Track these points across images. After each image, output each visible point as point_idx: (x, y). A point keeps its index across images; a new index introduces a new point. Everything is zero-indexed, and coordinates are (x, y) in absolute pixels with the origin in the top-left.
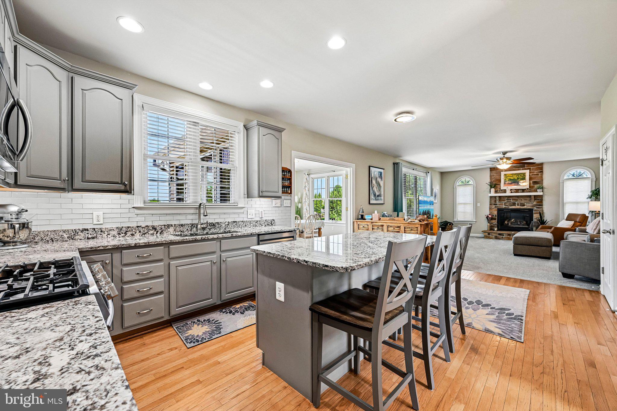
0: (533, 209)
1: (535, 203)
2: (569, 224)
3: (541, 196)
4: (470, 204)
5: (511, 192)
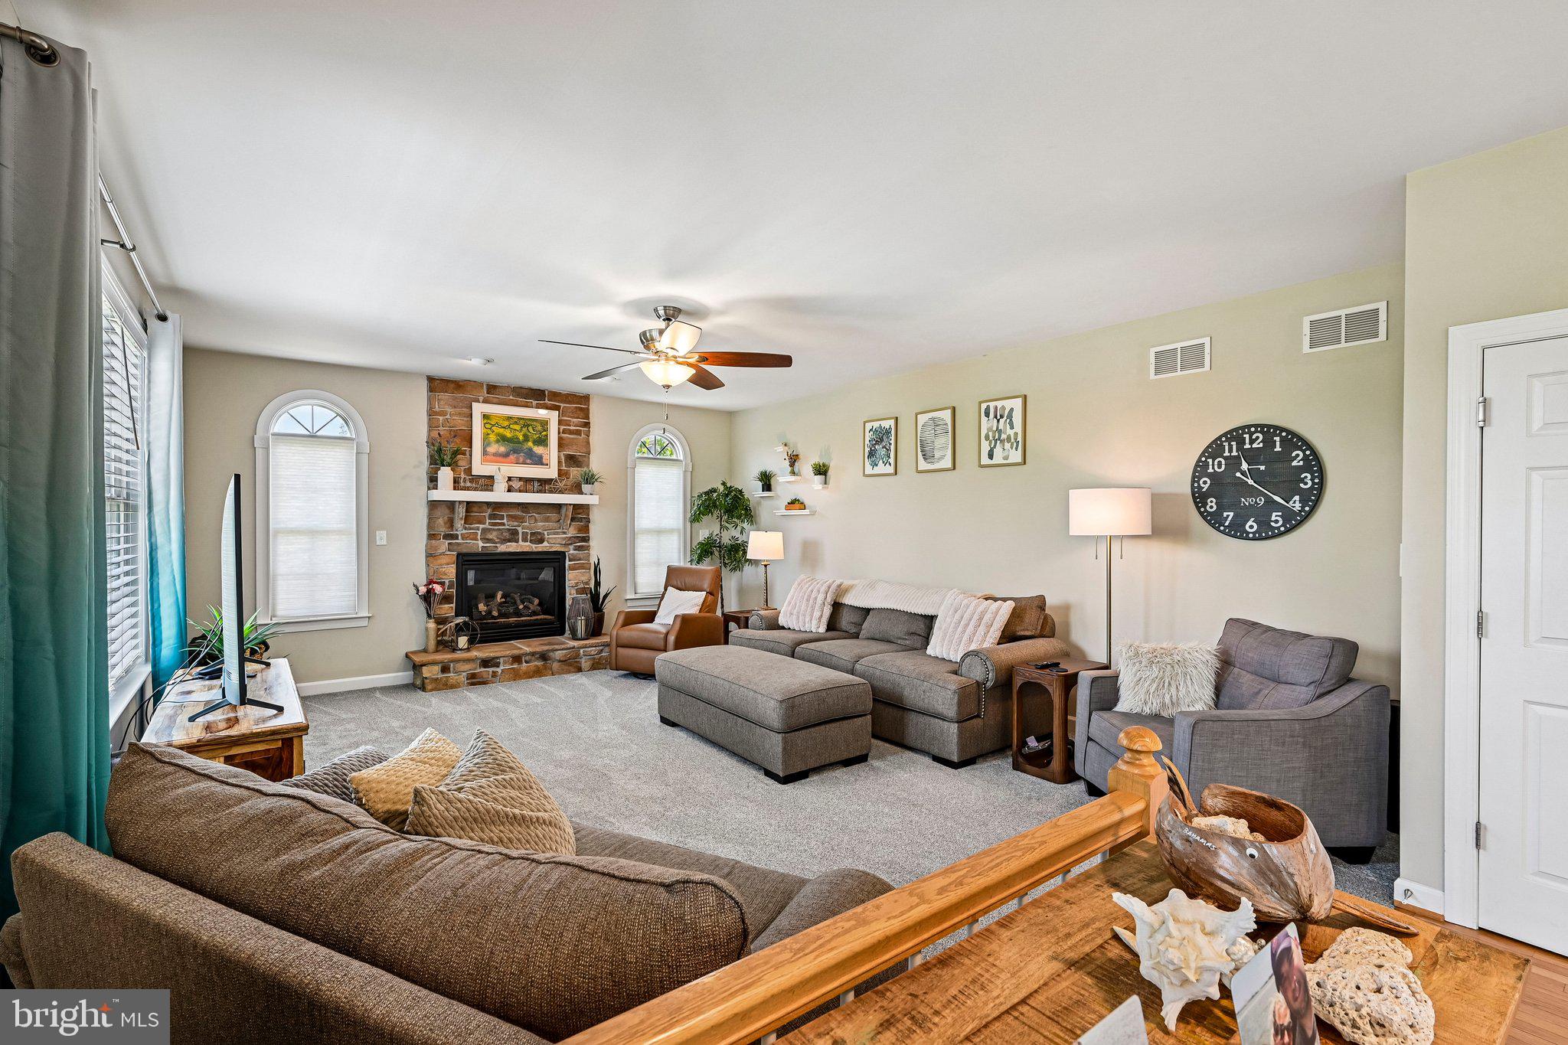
0: (565, 552)
1: (571, 532)
3: (587, 510)
4: (340, 532)
5: (508, 490)
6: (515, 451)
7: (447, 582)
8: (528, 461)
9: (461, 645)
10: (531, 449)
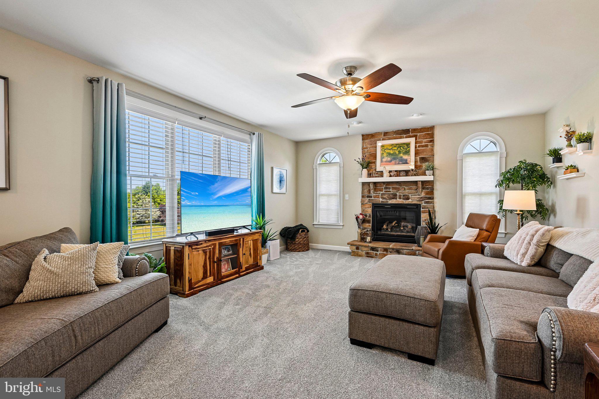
0: (420, 205)
1: (423, 195)
2: (471, 234)
3: (431, 183)
4: (335, 195)
5: (390, 176)
6: (394, 159)
7: (368, 214)
8: (401, 163)
9: (367, 241)
10: (402, 157)
